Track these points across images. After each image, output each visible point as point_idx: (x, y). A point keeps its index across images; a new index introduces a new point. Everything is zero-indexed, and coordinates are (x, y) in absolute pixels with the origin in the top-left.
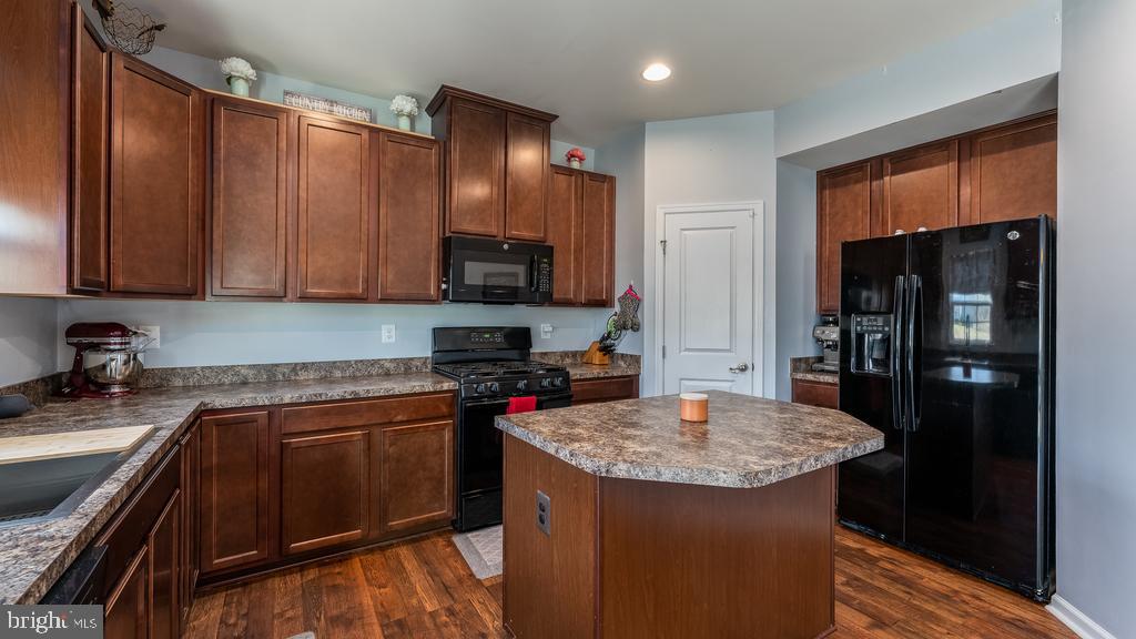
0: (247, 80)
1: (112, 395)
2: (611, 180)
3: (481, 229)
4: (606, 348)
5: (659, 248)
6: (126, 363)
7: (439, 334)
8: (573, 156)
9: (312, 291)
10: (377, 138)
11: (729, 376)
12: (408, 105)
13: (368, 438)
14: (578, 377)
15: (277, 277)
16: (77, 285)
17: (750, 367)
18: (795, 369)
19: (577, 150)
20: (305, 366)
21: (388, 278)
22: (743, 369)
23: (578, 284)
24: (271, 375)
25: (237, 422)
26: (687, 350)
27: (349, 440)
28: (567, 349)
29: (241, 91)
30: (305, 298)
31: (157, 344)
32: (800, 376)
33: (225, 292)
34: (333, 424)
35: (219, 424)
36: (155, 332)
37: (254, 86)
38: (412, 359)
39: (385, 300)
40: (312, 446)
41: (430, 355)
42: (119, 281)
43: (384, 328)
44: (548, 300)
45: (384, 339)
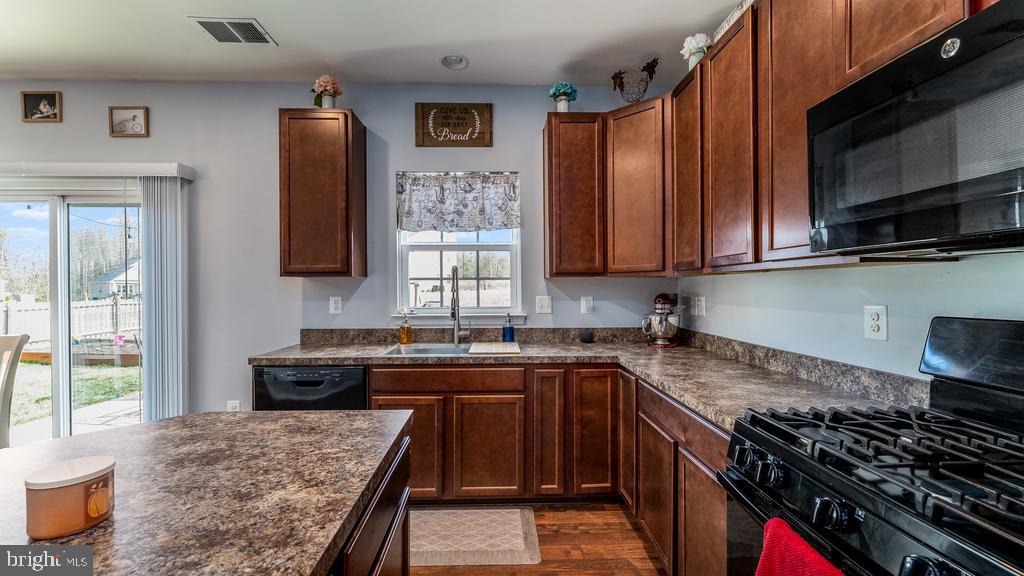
31: (704, 314)
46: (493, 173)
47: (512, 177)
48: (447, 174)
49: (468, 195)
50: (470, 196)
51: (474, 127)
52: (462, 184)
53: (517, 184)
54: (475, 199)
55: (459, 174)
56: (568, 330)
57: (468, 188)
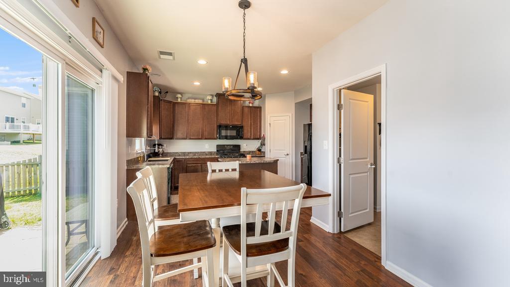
2: (261, 107)
3: (226, 123)
4: (259, 150)
5: (269, 125)
6: (163, 151)
7: (218, 146)
8: (250, 103)
9: (191, 137)
10: (204, 105)
12: (209, 97)
13: (201, 166)
15: (185, 135)
18: (301, 155)
20: (190, 153)
21: (206, 134)
22: (288, 155)
23: (251, 134)
24: (184, 154)
25: (179, 161)
26: (276, 150)
27: (198, 166)
28: (250, 150)
30: (190, 139)
34: (195, 163)
35: (177, 161)
36: (165, 145)
37: (181, 98)
38: (212, 152)
39: (206, 139)
40: (192, 166)
41: (216, 151)
43: (206, 145)
44: (242, 138)
45: (206, 147)
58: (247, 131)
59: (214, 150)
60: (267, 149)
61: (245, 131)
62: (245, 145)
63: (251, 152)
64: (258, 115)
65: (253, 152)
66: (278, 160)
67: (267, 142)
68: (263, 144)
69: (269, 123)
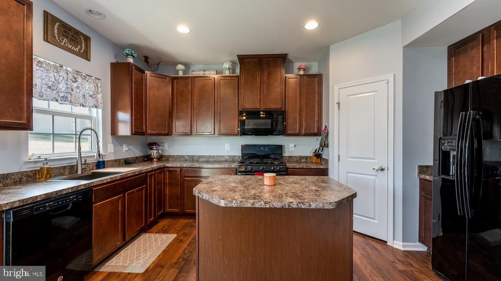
0: (182, 70)
1: (154, 161)
2: (321, 76)
3: (253, 106)
4: (318, 155)
5: (336, 106)
6: (157, 153)
7: (244, 147)
8: (300, 69)
11: (374, 172)
14: (292, 167)
15: (189, 129)
16: (133, 133)
17: (386, 168)
19: (301, 66)
21: (221, 127)
22: (382, 170)
23: (301, 126)
25: (172, 171)
26: (350, 157)
28: (302, 155)
29: (181, 74)
30: (196, 135)
31: (167, 149)
32: (422, 176)
33: (176, 134)
36: (166, 145)
38: (235, 156)
41: (241, 155)
42: (149, 131)
43: (226, 145)
44: (284, 133)
45: (226, 149)
46: (88, 75)
47: (97, 81)
48: (61, 66)
49: (73, 84)
50: (75, 85)
51: (81, 45)
52: (70, 76)
53: (99, 85)
54: (78, 87)
55: (69, 69)
56: (120, 160)
57: (74, 80)
58: (293, 120)
59: (238, 153)
60: (332, 154)
61: (290, 121)
62: (291, 145)
63: (302, 157)
64: (316, 90)
65: (306, 158)
66: (354, 195)
67: (333, 140)
68: (324, 145)
69: (336, 101)
